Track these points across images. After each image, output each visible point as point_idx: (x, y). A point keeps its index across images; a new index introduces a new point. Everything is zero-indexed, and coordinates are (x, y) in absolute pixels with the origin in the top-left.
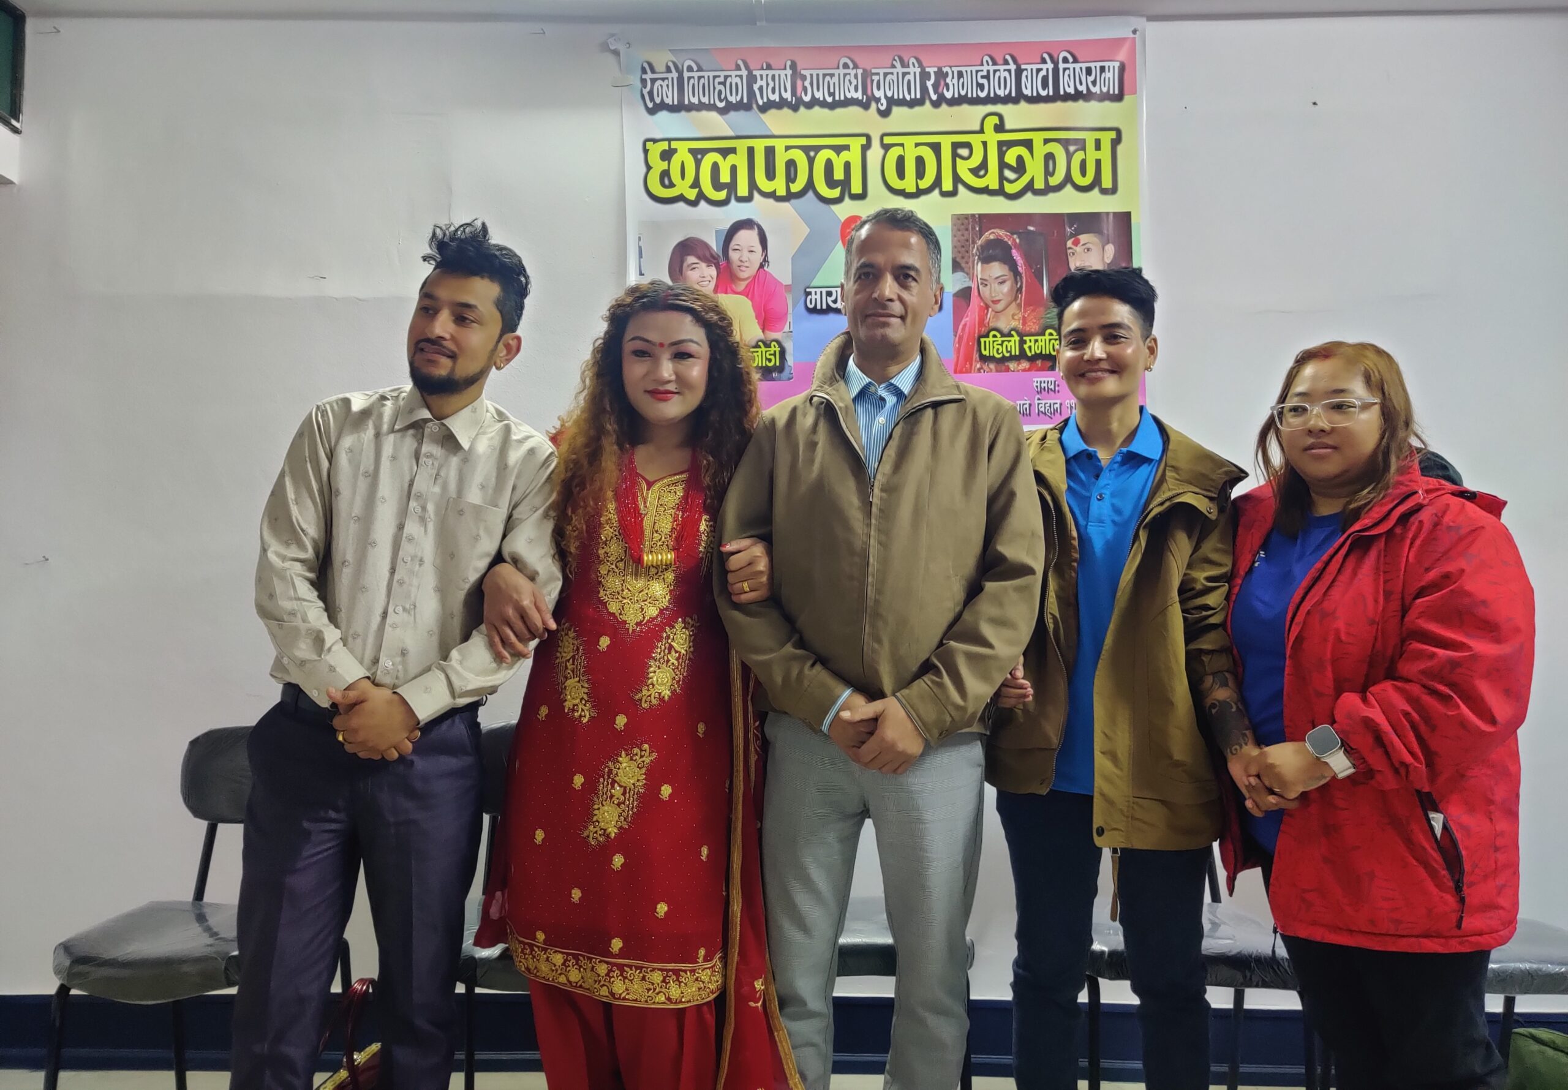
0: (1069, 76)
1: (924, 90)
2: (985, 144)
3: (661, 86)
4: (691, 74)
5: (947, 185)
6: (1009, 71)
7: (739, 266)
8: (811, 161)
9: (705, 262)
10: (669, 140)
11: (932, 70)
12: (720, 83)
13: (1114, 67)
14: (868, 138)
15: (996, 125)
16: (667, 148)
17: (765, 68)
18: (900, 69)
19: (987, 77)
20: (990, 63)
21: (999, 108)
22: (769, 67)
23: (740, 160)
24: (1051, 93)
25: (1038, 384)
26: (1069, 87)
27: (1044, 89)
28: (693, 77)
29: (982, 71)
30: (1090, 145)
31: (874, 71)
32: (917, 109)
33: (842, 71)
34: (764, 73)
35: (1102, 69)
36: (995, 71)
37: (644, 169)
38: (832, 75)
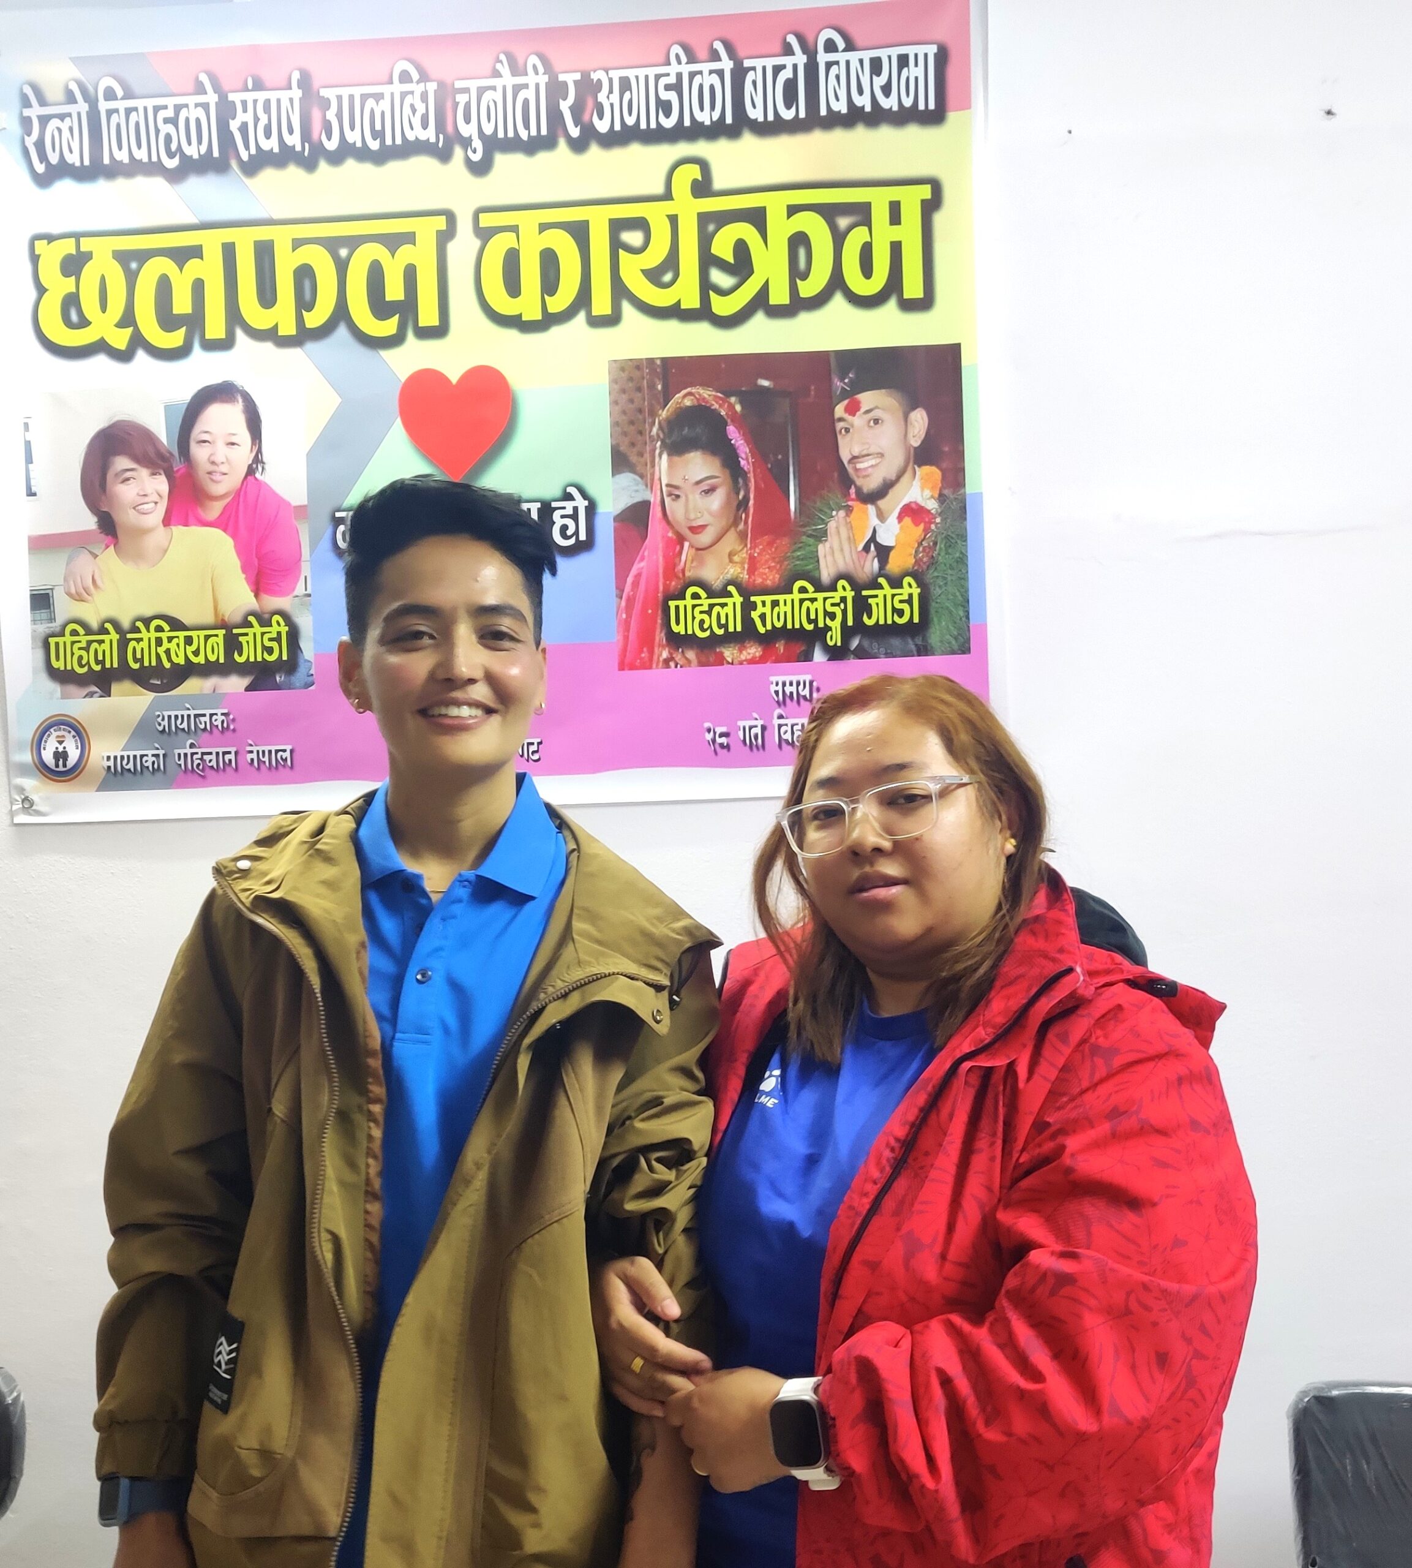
0: (838, 77)
1: (555, 118)
2: (673, 220)
3: (59, 130)
4: (112, 105)
5: (602, 304)
6: (720, 73)
7: (210, 473)
8: (342, 268)
9: (147, 467)
10: (77, 236)
11: (570, 79)
12: (166, 121)
13: (926, 55)
14: (451, 217)
15: (695, 182)
16: (74, 252)
17: (250, 86)
18: (508, 80)
19: (677, 87)
20: (684, 59)
21: (701, 148)
22: (259, 86)
23: (210, 268)
24: (802, 114)
25: (780, 688)
26: (837, 99)
27: (788, 106)
28: (117, 111)
29: (668, 75)
30: (880, 215)
31: (459, 84)
32: (542, 156)
33: (397, 88)
34: (249, 96)
35: (903, 61)
36: (692, 75)
37: (33, 294)
38: (378, 97)
